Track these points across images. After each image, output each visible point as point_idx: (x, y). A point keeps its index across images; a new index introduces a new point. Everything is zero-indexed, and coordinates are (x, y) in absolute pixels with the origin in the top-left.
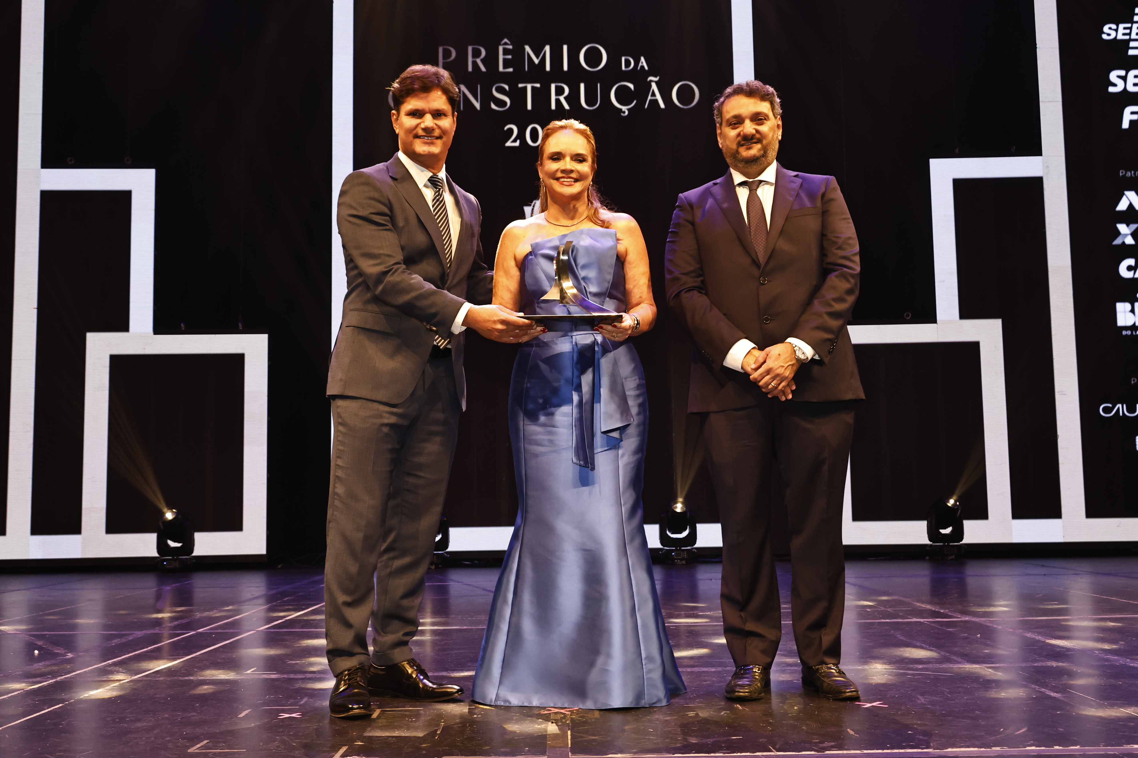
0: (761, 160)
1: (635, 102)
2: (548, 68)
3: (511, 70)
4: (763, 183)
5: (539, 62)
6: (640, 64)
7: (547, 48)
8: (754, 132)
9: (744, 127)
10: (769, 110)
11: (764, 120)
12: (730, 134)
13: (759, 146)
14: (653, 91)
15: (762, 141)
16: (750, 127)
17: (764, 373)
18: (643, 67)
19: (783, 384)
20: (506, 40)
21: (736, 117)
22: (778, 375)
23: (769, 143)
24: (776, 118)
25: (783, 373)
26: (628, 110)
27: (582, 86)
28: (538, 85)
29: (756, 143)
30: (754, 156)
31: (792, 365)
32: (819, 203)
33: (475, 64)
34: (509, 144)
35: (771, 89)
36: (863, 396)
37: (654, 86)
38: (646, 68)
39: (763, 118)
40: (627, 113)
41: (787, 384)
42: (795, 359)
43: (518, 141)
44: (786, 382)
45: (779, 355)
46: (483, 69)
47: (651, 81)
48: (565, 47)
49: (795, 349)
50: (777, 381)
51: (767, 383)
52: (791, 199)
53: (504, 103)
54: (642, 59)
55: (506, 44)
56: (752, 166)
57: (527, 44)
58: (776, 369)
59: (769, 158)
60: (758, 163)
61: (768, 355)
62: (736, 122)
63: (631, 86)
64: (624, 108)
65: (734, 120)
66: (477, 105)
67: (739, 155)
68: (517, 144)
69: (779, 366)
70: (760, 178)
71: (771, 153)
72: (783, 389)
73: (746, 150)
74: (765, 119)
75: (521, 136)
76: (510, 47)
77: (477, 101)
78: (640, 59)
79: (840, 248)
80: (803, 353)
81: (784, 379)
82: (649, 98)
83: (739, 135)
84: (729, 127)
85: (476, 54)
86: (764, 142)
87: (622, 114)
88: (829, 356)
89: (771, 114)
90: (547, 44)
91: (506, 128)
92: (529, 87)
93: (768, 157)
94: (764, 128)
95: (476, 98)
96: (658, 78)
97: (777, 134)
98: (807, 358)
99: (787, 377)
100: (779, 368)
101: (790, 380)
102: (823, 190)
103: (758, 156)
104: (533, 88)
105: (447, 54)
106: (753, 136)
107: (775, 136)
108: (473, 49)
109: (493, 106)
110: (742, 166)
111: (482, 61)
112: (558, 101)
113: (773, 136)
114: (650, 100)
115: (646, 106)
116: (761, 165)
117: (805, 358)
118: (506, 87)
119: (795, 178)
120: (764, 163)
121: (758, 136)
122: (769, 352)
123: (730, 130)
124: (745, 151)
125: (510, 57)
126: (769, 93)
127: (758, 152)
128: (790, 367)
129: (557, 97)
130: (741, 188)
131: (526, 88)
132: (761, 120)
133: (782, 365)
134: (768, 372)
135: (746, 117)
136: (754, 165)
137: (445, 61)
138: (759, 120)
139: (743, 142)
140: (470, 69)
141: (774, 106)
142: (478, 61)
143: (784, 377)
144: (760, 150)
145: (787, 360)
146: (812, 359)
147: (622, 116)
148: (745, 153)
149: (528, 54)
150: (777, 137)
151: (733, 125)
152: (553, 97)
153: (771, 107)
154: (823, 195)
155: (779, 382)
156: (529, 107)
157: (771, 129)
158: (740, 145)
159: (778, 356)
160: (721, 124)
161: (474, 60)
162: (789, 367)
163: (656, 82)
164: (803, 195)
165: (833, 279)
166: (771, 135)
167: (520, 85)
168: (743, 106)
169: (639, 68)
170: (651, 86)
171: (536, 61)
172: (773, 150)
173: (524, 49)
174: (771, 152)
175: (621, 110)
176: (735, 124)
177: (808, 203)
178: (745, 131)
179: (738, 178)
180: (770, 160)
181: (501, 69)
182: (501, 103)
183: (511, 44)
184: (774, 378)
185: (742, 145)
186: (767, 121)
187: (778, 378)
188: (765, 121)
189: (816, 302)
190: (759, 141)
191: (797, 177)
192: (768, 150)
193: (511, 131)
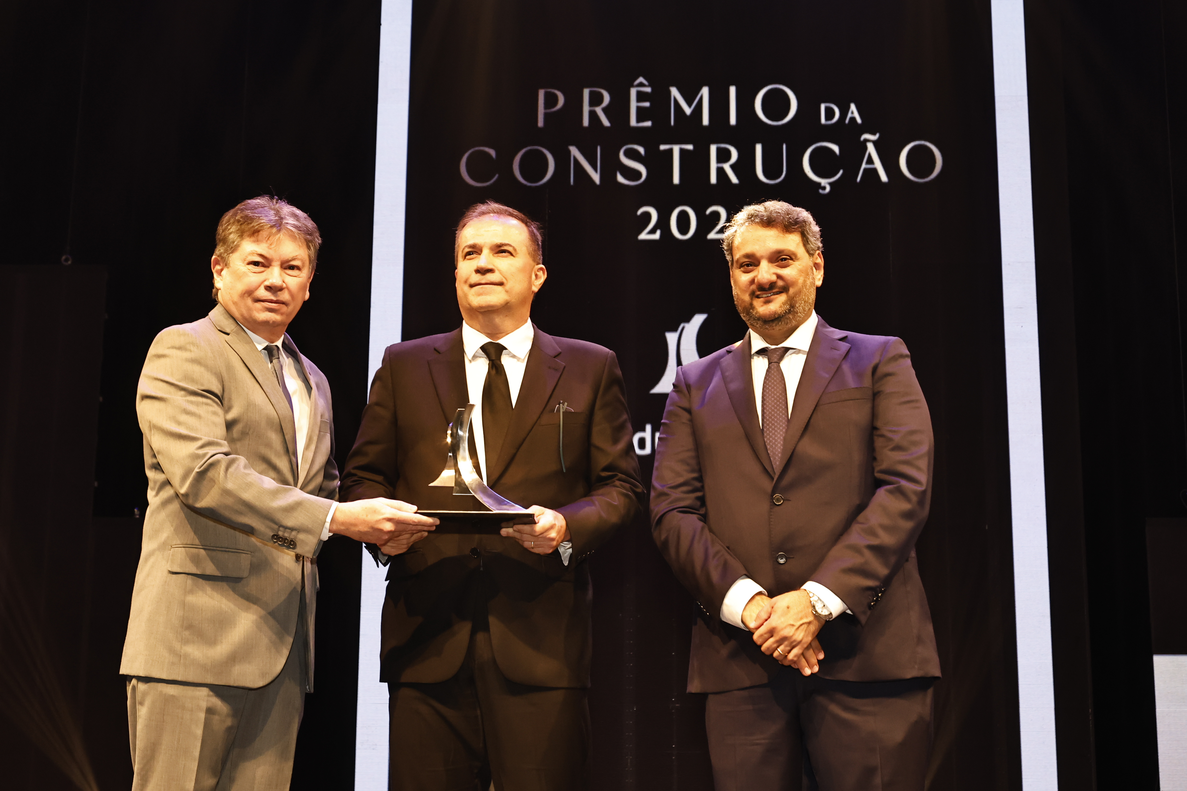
0: (787, 319)
1: (841, 172)
2: (706, 121)
3: (648, 124)
4: (790, 351)
5: (693, 112)
6: (850, 115)
7: (705, 92)
8: (774, 278)
9: (759, 272)
10: (798, 244)
11: (789, 261)
12: (740, 279)
13: (782, 298)
14: (870, 156)
15: (789, 290)
16: (767, 272)
17: (765, 633)
18: (853, 119)
19: (795, 651)
20: (641, 79)
21: (747, 256)
22: (783, 639)
23: (800, 292)
24: (811, 255)
25: (794, 635)
26: (830, 184)
27: (759, 148)
28: (690, 147)
29: (780, 293)
30: (775, 313)
31: (809, 623)
32: (867, 382)
33: (593, 115)
34: (643, 236)
35: (804, 214)
36: (936, 672)
37: (871, 148)
38: (859, 120)
39: (788, 257)
40: (828, 189)
41: (801, 651)
42: (811, 614)
43: (658, 232)
44: (800, 649)
45: (788, 608)
46: (606, 123)
47: (866, 141)
48: (733, 90)
49: (811, 599)
50: (786, 646)
51: (770, 649)
52: (827, 376)
53: (638, 174)
54: (853, 107)
55: (641, 85)
56: (774, 327)
57: (673, 85)
58: (782, 629)
59: (799, 314)
60: (782, 323)
61: (772, 608)
62: (748, 263)
63: (836, 148)
64: (824, 182)
65: (747, 260)
66: (596, 177)
67: (754, 311)
68: (657, 236)
69: (785, 624)
70: (785, 344)
71: (802, 307)
72: (795, 659)
73: (762, 304)
74: (791, 259)
75: (663, 224)
76: (648, 90)
77: (596, 170)
78: (849, 107)
79: (898, 448)
80: (824, 606)
81: (794, 644)
82: (864, 166)
83: (752, 282)
84: (740, 270)
85: (595, 100)
86: (792, 291)
87: (821, 191)
88: (869, 612)
89: (801, 251)
90: (705, 85)
91: (640, 212)
92: (676, 149)
93: (797, 313)
94: (789, 272)
95: (595, 168)
96: (877, 136)
97: (814, 279)
98: (831, 614)
99: (800, 642)
100: (785, 628)
101: (805, 646)
102: (875, 361)
103: (781, 313)
104: (682, 151)
105: (551, 100)
106: (772, 285)
107: (808, 282)
108: (591, 94)
109: (620, 179)
110: (760, 327)
111: (605, 110)
112: (721, 172)
113: (805, 281)
114: (865, 170)
115: (859, 179)
116: (787, 324)
117: (829, 613)
118: (641, 150)
119: (841, 342)
120: (791, 320)
121: (780, 283)
122: (775, 604)
123: (741, 273)
124: (762, 306)
125: (647, 104)
126: (798, 221)
127: (781, 307)
128: (805, 626)
129: (720, 165)
130: (761, 357)
131: (671, 151)
132: (784, 261)
133: (792, 623)
134: (771, 632)
135: (762, 257)
136: (776, 325)
137: (548, 111)
138: (782, 260)
139: (759, 293)
140: (586, 122)
141: (807, 239)
142: (599, 110)
143: (795, 641)
144: (784, 304)
145: (800, 615)
146: (843, 615)
147: (821, 194)
148: (762, 309)
149: (676, 101)
150: (813, 283)
151: (746, 267)
152: (714, 165)
153: (803, 240)
154: (875, 369)
155: (788, 648)
156: (676, 180)
157: (805, 272)
158: (754, 295)
159: (786, 609)
160: (732, 264)
161: (592, 108)
162: (803, 626)
163: (875, 143)
164: (846, 368)
165: (882, 495)
166: (801, 281)
167: (663, 147)
168: (758, 240)
169: (847, 121)
170: (866, 148)
171: (688, 111)
172: (805, 302)
173: (669, 93)
174: (802, 305)
175: (819, 184)
176: (748, 265)
177: (851, 382)
178: (760, 277)
179: (757, 343)
180: (800, 317)
181: (633, 122)
182: (634, 174)
183: (649, 86)
184: (780, 642)
185: (758, 297)
186: (794, 261)
187: (786, 643)
188: (791, 261)
189: (856, 528)
190: (785, 289)
191: (843, 342)
192: (796, 302)
193: (647, 216)
